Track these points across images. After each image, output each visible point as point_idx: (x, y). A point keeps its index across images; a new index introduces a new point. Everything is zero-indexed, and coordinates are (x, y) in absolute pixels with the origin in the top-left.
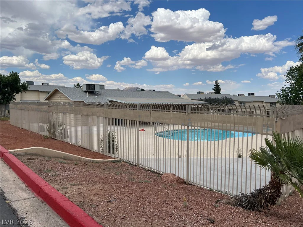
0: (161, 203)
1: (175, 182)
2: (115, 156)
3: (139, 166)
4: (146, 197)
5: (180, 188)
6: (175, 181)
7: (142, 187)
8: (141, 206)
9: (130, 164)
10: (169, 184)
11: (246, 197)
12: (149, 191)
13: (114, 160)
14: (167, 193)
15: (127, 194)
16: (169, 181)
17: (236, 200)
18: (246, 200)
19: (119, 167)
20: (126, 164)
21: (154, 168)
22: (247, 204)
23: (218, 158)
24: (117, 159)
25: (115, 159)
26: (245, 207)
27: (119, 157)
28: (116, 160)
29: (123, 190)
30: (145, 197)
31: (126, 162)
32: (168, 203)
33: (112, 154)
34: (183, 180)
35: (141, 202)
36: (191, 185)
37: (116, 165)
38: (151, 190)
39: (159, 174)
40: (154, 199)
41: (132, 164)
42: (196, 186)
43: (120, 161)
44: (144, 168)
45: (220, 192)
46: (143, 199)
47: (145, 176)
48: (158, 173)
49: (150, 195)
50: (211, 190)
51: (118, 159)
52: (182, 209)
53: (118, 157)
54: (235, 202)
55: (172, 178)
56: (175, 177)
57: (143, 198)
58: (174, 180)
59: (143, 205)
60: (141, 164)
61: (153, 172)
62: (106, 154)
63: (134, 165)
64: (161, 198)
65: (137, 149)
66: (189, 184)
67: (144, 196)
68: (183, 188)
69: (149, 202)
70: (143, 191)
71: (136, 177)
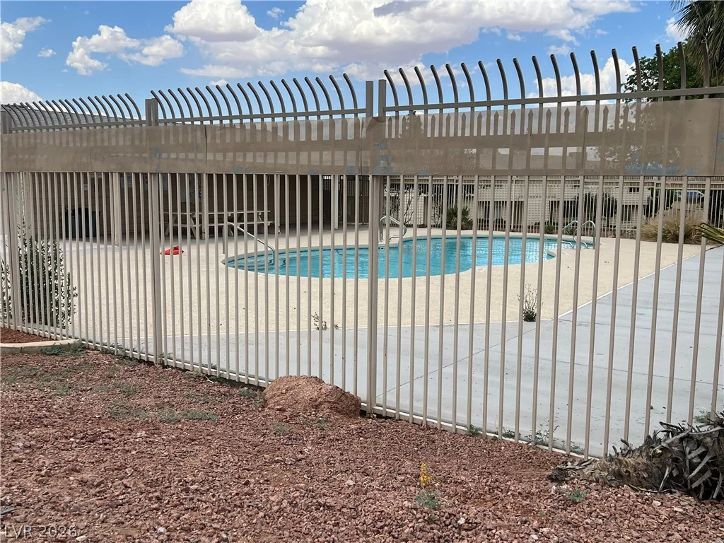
0: (293, 504)
1: (327, 411)
2: (58, 330)
3: (162, 363)
4: (202, 483)
5: (349, 432)
6: (327, 405)
7: (178, 439)
8: (175, 534)
9: (125, 357)
10: (300, 420)
11: (699, 443)
12: (212, 452)
13: (53, 347)
14: (300, 456)
15: (87, 476)
16: (300, 407)
17: (650, 458)
18: (702, 456)
19: (75, 369)
20: (105, 360)
21: (228, 367)
22: (708, 475)
23: (457, 325)
24: (65, 342)
25: (58, 343)
26: (702, 489)
27: (77, 335)
28: (61, 347)
29: (69, 456)
30: (193, 482)
31: (105, 352)
32: (330, 501)
33: (46, 324)
34: (357, 402)
35: (175, 513)
36: (387, 418)
37: (62, 364)
38: (222, 448)
39: (249, 385)
40: (246, 489)
41: (131, 359)
42: (408, 421)
43: (81, 348)
44: (185, 370)
45: (512, 437)
46: (183, 495)
47: (188, 396)
48: (243, 385)
49: (220, 470)
50: (473, 433)
51: (71, 341)
52: (421, 530)
53: (70, 334)
54: (645, 470)
55: (309, 392)
56: (323, 390)
57: (187, 490)
58: (321, 404)
59: (188, 530)
60: (172, 356)
61: (222, 381)
62: (19, 327)
63: (140, 361)
64: (280, 480)
65: (150, 303)
66: (379, 416)
67: (190, 478)
68: (360, 432)
69: (224, 510)
70: (183, 455)
71: (149, 401)
